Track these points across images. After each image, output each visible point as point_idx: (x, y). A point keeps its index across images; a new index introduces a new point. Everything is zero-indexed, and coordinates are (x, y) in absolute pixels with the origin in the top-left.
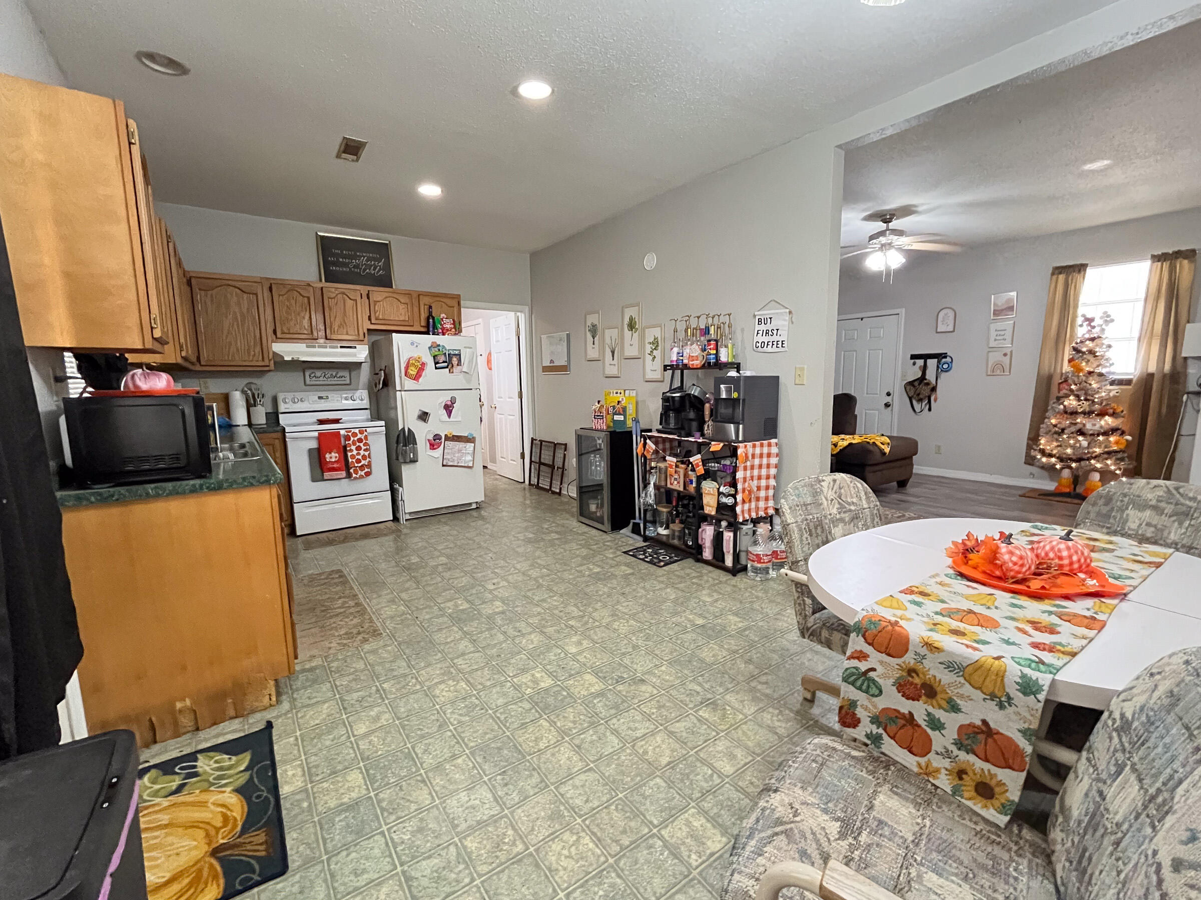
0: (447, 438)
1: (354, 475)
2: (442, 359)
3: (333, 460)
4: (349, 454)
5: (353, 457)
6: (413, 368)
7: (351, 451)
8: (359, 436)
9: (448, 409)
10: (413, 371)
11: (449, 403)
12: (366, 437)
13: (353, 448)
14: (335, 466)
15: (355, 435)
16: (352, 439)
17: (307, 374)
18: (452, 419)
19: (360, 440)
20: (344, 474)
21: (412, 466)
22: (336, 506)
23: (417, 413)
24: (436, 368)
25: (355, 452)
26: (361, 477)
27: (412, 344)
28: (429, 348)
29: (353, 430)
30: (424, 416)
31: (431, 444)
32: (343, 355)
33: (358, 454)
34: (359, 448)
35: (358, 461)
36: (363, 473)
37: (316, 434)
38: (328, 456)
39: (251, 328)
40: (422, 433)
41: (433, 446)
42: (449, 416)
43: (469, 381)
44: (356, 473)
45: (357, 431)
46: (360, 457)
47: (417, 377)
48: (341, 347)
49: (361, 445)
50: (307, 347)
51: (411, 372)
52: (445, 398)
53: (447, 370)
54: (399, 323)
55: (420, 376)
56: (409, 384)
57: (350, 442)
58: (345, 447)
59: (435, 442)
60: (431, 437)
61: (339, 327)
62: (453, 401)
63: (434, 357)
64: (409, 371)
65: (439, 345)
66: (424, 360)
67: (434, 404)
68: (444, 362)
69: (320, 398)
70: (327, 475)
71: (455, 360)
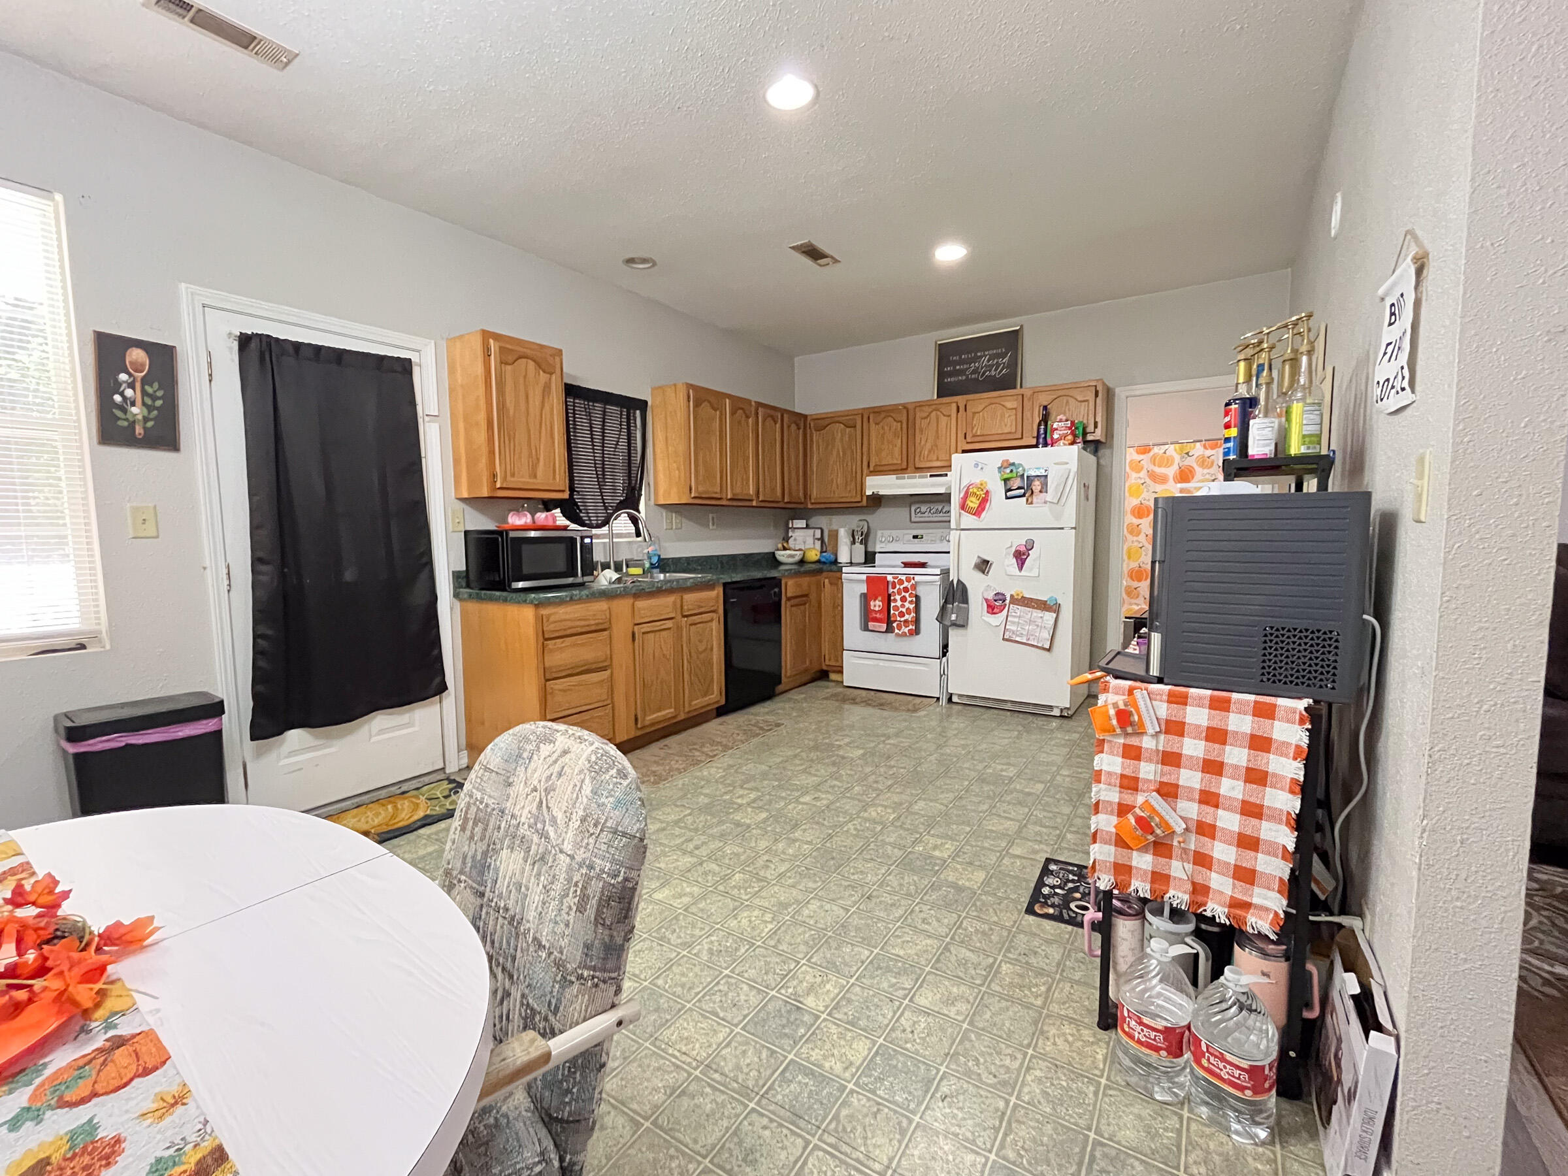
0: (1014, 600)
1: (896, 631)
2: (1017, 483)
3: (877, 609)
4: (892, 604)
5: (896, 608)
6: (974, 499)
7: (895, 600)
8: (906, 584)
9: (1021, 557)
10: (973, 503)
11: (1023, 549)
12: (914, 587)
13: (898, 597)
14: (878, 616)
15: (901, 582)
16: (898, 587)
17: (913, 509)
18: (1023, 573)
19: (906, 590)
20: (884, 627)
21: (960, 631)
22: (881, 663)
23: (974, 560)
24: (1007, 498)
25: (899, 603)
26: (904, 634)
27: (976, 465)
28: (999, 468)
29: (900, 577)
30: (983, 566)
31: (989, 606)
32: (933, 485)
33: (903, 606)
34: (903, 599)
35: (902, 614)
36: (906, 630)
37: (864, 577)
38: (872, 603)
39: (849, 464)
40: (979, 588)
41: (992, 609)
42: (1021, 568)
43: (1058, 517)
44: (899, 628)
45: (904, 578)
46: (904, 610)
47: (978, 512)
48: (931, 476)
49: (907, 595)
50: (897, 478)
51: (971, 505)
52: (1019, 539)
53: (1024, 499)
54: (1003, 437)
55: (983, 509)
56: (968, 520)
57: (895, 590)
58: (889, 596)
59: (995, 605)
60: (990, 596)
61: (930, 451)
62: (1030, 546)
63: (1006, 481)
64: (968, 502)
65: (1013, 464)
66: (989, 487)
67: (1000, 550)
68: (1019, 488)
69: (915, 537)
70: (871, 625)
71: (1037, 486)
